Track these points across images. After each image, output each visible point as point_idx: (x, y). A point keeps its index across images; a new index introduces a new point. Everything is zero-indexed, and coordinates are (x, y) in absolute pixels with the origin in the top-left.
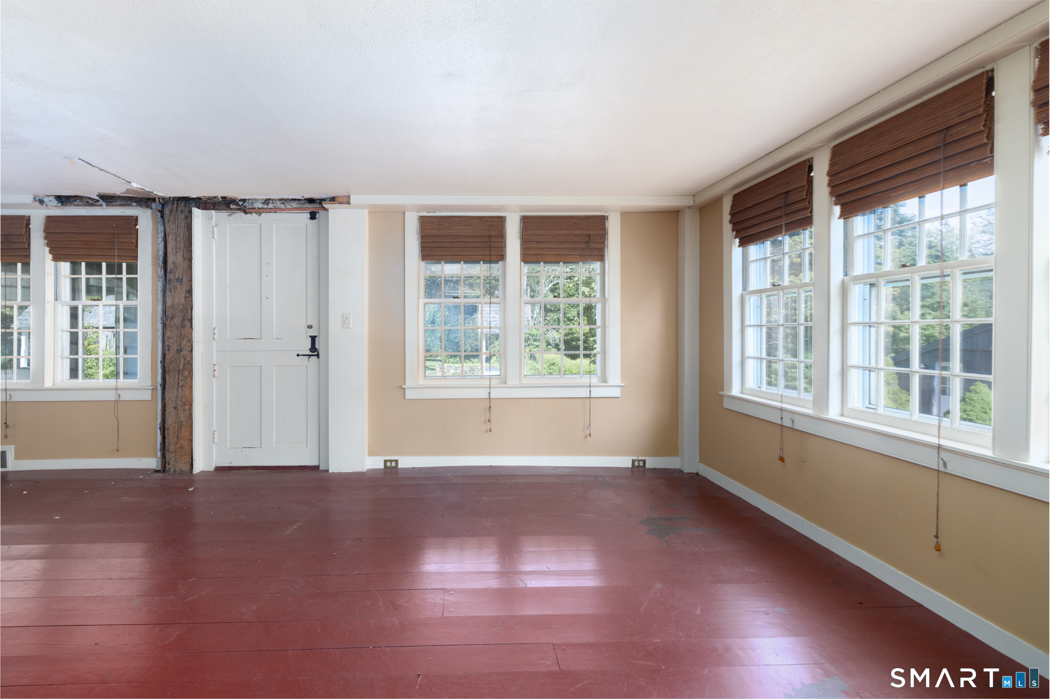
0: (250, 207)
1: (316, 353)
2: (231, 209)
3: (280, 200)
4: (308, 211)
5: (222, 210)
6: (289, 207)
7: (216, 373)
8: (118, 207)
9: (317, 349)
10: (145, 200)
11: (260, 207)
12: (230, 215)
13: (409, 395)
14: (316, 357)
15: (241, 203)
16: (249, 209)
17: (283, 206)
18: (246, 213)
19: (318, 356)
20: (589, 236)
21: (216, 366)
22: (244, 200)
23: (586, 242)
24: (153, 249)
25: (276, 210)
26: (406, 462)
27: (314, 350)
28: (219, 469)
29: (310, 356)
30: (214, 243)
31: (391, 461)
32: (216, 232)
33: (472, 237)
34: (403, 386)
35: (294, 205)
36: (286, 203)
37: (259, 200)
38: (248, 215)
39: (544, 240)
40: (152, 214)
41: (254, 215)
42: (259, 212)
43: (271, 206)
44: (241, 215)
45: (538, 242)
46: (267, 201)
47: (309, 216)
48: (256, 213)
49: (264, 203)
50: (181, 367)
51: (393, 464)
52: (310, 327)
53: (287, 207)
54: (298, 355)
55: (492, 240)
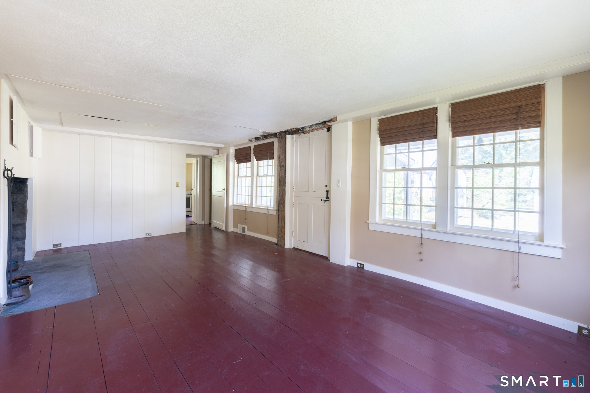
0: (305, 130)
1: (328, 200)
2: (300, 133)
3: (315, 125)
4: (326, 127)
5: (297, 134)
6: (319, 127)
7: (294, 206)
8: (269, 139)
9: (329, 197)
10: (275, 135)
11: (308, 130)
12: (299, 136)
13: (371, 227)
14: (328, 201)
15: (302, 130)
16: (305, 131)
17: (316, 128)
18: (305, 133)
19: (329, 201)
20: (519, 107)
21: (294, 203)
22: (303, 128)
23: (516, 113)
24: (278, 154)
25: (314, 130)
26: (369, 267)
27: (328, 197)
28: (294, 248)
29: (326, 201)
30: (294, 149)
31: (361, 264)
32: (295, 144)
33: (411, 126)
34: (367, 222)
35: (321, 126)
36: (317, 126)
37: (307, 126)
38: (305, 134)
39: (470, 119)
40: (278, 139)
41: (307, 134)
42: (309, 132)
43: (312, 128)
44: (303, 134)
45: (465, 121)
46: (311, 126)
47: (327, 130)
48: (308, 133)
49: (310, 128)
50: (283, 202)
51: (362, 266)
52: (327, 186)
53: (318, 128)
54: (322, 200)
55: (425, 126)
